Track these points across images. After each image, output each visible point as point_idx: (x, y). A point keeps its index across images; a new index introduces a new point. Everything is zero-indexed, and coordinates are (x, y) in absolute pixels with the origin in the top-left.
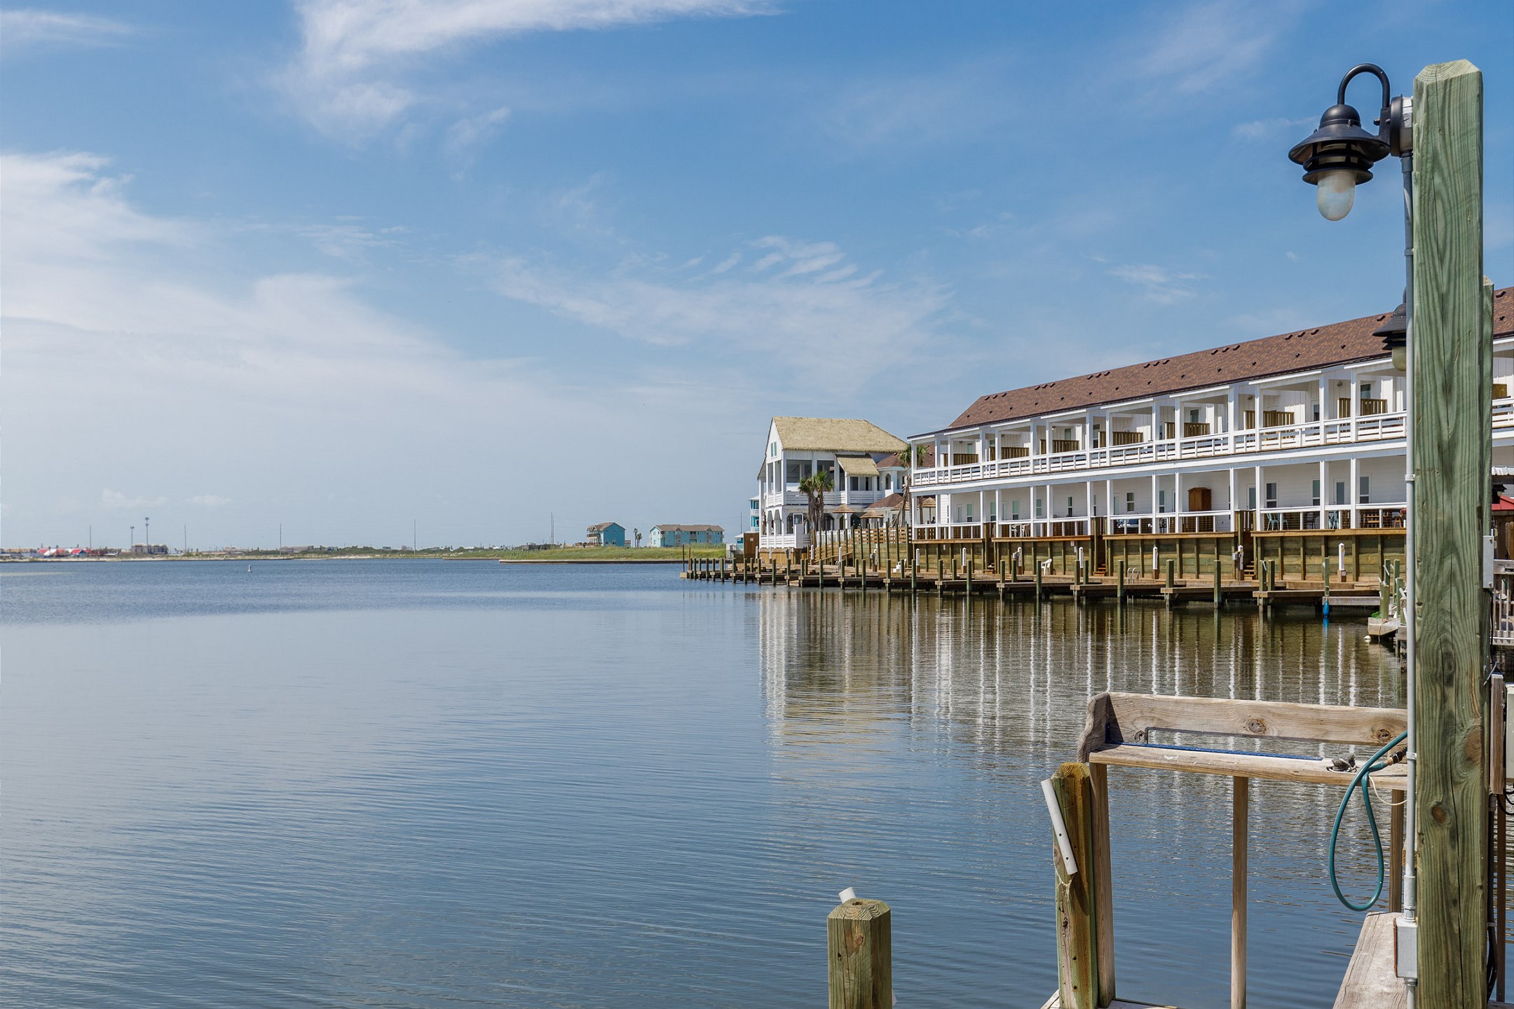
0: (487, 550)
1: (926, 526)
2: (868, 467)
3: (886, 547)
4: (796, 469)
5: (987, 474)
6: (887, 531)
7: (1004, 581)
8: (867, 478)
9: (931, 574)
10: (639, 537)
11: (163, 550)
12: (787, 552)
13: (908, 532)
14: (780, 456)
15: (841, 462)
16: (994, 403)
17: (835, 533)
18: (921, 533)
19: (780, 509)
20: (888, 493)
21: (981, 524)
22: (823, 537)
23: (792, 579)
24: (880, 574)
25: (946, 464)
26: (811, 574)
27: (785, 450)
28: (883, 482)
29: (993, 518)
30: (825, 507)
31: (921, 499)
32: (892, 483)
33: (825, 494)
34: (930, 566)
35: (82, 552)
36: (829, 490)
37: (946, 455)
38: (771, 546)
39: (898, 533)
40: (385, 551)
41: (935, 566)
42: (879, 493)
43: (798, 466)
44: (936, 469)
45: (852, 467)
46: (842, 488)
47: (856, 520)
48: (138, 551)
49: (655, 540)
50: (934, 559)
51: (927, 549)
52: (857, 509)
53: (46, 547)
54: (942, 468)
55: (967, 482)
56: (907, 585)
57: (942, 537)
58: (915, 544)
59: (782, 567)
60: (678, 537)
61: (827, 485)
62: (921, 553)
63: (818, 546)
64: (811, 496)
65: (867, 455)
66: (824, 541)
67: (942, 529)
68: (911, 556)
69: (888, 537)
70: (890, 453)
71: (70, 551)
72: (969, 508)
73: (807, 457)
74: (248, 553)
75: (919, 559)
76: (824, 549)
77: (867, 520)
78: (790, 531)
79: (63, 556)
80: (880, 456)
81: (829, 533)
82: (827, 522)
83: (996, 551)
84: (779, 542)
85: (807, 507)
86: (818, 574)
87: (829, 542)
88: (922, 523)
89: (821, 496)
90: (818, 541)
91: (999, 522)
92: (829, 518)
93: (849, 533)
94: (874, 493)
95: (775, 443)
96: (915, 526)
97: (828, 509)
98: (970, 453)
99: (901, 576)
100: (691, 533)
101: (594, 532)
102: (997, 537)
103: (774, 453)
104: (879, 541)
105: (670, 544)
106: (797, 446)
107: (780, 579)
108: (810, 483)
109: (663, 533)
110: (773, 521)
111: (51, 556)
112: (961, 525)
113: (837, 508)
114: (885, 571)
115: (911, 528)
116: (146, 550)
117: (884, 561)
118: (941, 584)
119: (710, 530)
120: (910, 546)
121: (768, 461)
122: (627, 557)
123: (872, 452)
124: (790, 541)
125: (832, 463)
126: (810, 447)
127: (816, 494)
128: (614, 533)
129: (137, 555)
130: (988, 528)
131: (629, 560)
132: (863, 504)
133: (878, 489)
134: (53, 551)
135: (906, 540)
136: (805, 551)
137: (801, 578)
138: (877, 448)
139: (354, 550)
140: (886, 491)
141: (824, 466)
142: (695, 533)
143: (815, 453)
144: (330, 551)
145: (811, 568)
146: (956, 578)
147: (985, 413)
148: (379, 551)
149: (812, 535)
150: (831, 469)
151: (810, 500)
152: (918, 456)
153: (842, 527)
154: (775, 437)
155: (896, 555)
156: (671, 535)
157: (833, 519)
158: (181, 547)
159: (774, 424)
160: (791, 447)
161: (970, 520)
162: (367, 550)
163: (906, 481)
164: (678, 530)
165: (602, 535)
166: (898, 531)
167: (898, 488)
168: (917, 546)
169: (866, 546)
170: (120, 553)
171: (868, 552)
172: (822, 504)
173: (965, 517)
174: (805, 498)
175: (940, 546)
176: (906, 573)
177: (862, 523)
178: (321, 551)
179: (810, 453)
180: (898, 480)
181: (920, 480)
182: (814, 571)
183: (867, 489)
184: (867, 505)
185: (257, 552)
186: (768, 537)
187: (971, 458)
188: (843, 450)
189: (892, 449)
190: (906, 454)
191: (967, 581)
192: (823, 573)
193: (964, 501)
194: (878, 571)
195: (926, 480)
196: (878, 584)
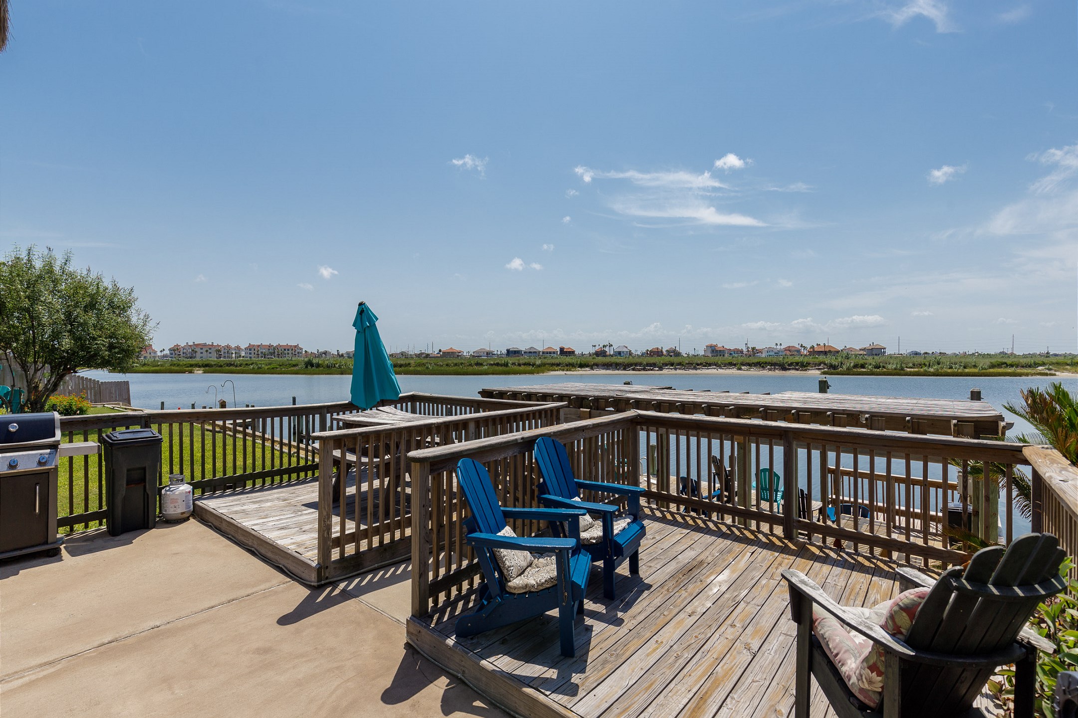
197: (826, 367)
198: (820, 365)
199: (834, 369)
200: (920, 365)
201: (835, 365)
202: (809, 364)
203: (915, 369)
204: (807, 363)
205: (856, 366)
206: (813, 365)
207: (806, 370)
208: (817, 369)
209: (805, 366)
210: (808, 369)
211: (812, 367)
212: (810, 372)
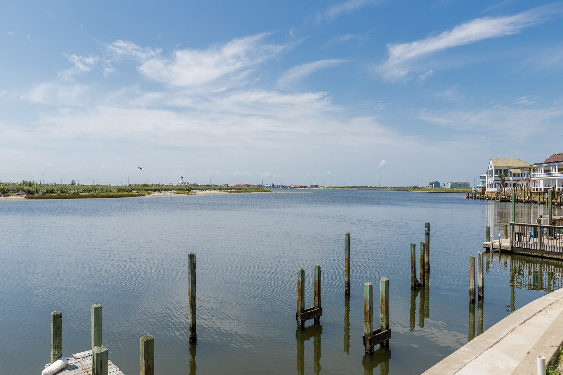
0: (398, 187)
1: (535, 187)
2: (519, 171)
3: (524, 192)
4: (497, 171)
5: (554, 175)
6: (524, 188)
7: (557, 202)
8: (518, 174)
9: (537, 199)
10: (444, 185)
11: (318, 186)
12: (495, 192)
13: (530, 189)
14: (493, 168)
15: (511, 170)
16: (557, 156)
17: (509, 188)
18: (534, 189)
19: (493, 182)
20: (525, 178)
21: (552, 188)
22: (505, 189)
23: (497, 200)
24: (522, 199)
25: (542, 172)
26: (502, 198)
27: (494, 167)
28: (523, 175)
29: (556, 186)
30: (506, 181)
31: (534, 181)
32: (526, 175)
33: (506, 178)
34: (537, 197)
35: (300, 186)
36: (507, 177)
37: (542, 170)
38: (490, 191)
39: (527, 189)
40: (371, 187)
41: (538, 197)
42: (522, 178)
43: (498, 171)
44: (539, 173)
45: (513, 171)
46: (511, 176)
47: (515, 185)
48: (312, 186)
49: (449, 186)
50: (538, 196)
51: (536, 193)
52: (515, 182)
53: (292, 185)
54: (541, 173)
55: (548, 177)
56: (530, 202)
57: (540, 190)
58: (532, 192)
59: (494, 196)
60: (456, 185)
61: (506, 176)
62: (534, 194)
63: (504, 191)
64: (502, 179)
65: (518, 168)
66: (505, 190)
67: (540, 188)
68: (531, 195)
69: (524, 190)
70: (525, 167)
71: (298, 186)
72: (549, 183)
73: (500, 169)
74: (337, 187)
75: (533, 195)
76: (505, 192)
77: (518, 185)
78: (496, 187)
79: (296, 187)
80: (522, 168)
81: (507, 188)
82: (506, 185)
83: (556, 195)
84: (492, 190)
85: (501, 181)
86: (504, 198)
87: (507, 190)
88: (534, 187)
89: (505, 179)
90: (504, 190)
91: (557, 187)
92: (507, 184)
93: (513, 188)
94: (520, 178)
95: (491, 165)
96: (532, 187)
97: (506, 182)
98: (549, 169)
99: (528, 200)
100: (460, 184)
101: (431, 184)
102: (556, 191)
103: (491, 167)
104: (522, 191)
105: (454, 187)
106: (498, 166)
107: (493, 199)
108: (501, 175)
109: (451, 184)
110: (490, 185)
111: (294, 187)
112: (546, 188)
113: (509, 181)
114: (523, 198)
115: (531, 188)
116: (314, 186)
117: (523, 196)
118: (539, 202)
119: (466, 183)
120: (531, 192)
121: (489, 170)
122: (443, 191)
123: (519, 167)
124: (496, 190)
125: (508, 170)
126: (501, 166)
127: (503, 178)
128: (437, 184)
129: (312, 187)
130: (554, 189)
131: (443, 192)
132: (517, 181)
133: (522, 177)
134: (294, 186)
135: (530, 191)
136: (500, 192)
137: (500, 199)
138: (521, 166)
139: (363, 187)
140: (524, 177)
141: (506, 171)
142: (461, 184)
143: (503, 168)
144: (357, 187)
145: (502, 197)
146: (544, 201)
147: (554, 159)
148: (369, 187)
149: (502, 188)
150: (507, 171)
151: (501, 180)
152: (533, 170)
153: (511, 187)
154: (491, 163)
155: (527, 194)
156: (454, 185)
157: (508, 184)
158: (322, 186)
159: (491, 160)
160: (496, 166)
161: (549, 186)
162: (366, 187)
163: (530, 176)
164: (456, 183)
165: (433, 185)
166: (527, 188)
167: (528, 176)
168: (533, 192)
169: (518, 192)
170: (308, 187)
171: (518, 193)
172: (505, 181)
173: (547, 185)
174: (500, 179)
175: (540, 193)
176: (530, 199)
177: (517, 186)
178: (355, 187)
179: (501, 168)
180: (528, 174)
181: (534, 176)
182: (503, 198)
183: (518, 177)
184: (518, 181)
185: (339, 187)
186: (489, 188)
187: (550, 171)
188: (511, 167)
189: (526, 166)
190: (530, 169)
191: (547, 202)
192: (506, 198)
193: (547, 182)
194: (521, 198)
195: (536, 176)
196: (521, 201)
197: (24, 192)
198: (18, 191)
199: (32, 195)
200: (86, 191)
201: (32, 191)
202: (9, 190)
203: (83, 194)
204: (7, 190)
205: (47, 192)
206: (13, 192)
207: (8, 196)
208: (17, 195)
209: (6, 193)
210: (9, 195)
211: (13, 193)
212: (12, 197)
